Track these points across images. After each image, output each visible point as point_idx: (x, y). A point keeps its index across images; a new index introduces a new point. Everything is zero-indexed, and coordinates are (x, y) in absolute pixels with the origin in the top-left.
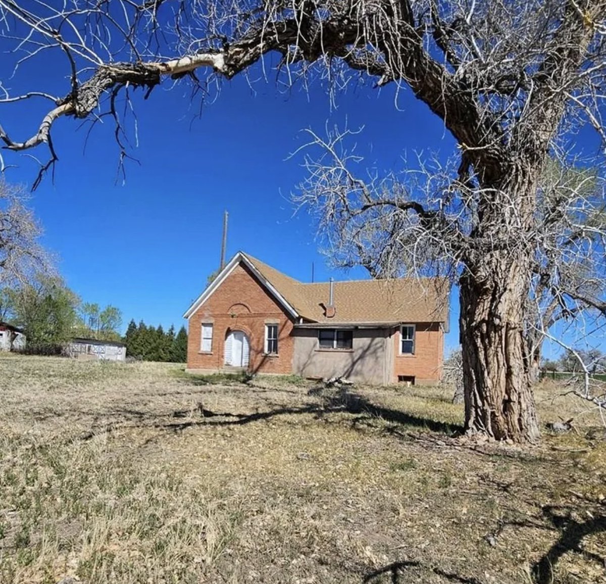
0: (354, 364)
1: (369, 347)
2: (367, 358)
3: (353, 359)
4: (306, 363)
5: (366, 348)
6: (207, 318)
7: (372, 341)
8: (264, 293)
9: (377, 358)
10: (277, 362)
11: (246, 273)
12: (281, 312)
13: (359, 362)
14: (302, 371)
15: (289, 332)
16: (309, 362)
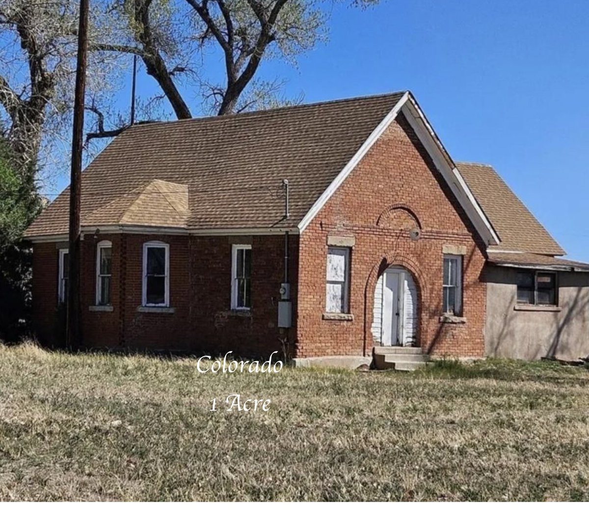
0: (559, 331)
1: (576, 302)
2: (574, 321)
3: (558, 323)
4: (502, 333)
5: (571, 304)
6: (339, 233)
7: (579, 291)
8: (439, 191)
9: (584, 321)
10: (461, 332)
11: (407, 139)
12: (466, 232)
13: (565, 328)
14: (496, 349)
15: (478, 273)
16: (505, 331)
